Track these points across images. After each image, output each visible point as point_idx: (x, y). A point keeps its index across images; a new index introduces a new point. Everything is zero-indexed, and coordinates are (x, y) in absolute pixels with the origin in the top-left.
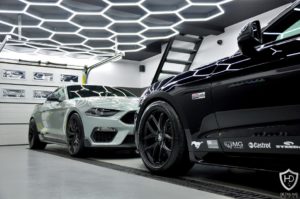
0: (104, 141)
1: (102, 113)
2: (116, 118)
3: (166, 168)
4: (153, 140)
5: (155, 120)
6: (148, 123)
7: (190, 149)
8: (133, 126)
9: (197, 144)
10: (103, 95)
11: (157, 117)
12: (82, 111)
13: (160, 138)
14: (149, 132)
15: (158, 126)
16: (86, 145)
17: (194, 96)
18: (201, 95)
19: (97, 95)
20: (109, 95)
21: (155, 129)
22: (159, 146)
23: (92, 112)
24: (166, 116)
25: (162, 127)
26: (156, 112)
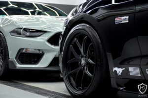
0: (30, 63)
1: (28, 34)
2: (43, 39)
3: (87, 94)
4: (76, 64)
5: (78, 44)
6: (71, 46)
7: (112, 75)
8: (58, 48)
9: (119, 71)
10: (33, 13)
11: (80, 41)
12: (7, 30)
13: (83, 62)
14: (73, 56)
15: (82, 50)
16: (11, 67)
17: (117, 19)
18: (124, 19)
19: (27, 13)
20: (39, 13)
21: (79, 53)
22: (81, 71)
23: (17, 32)
24: (89, 40)
25: (85, 52)
26: (79, 35)
